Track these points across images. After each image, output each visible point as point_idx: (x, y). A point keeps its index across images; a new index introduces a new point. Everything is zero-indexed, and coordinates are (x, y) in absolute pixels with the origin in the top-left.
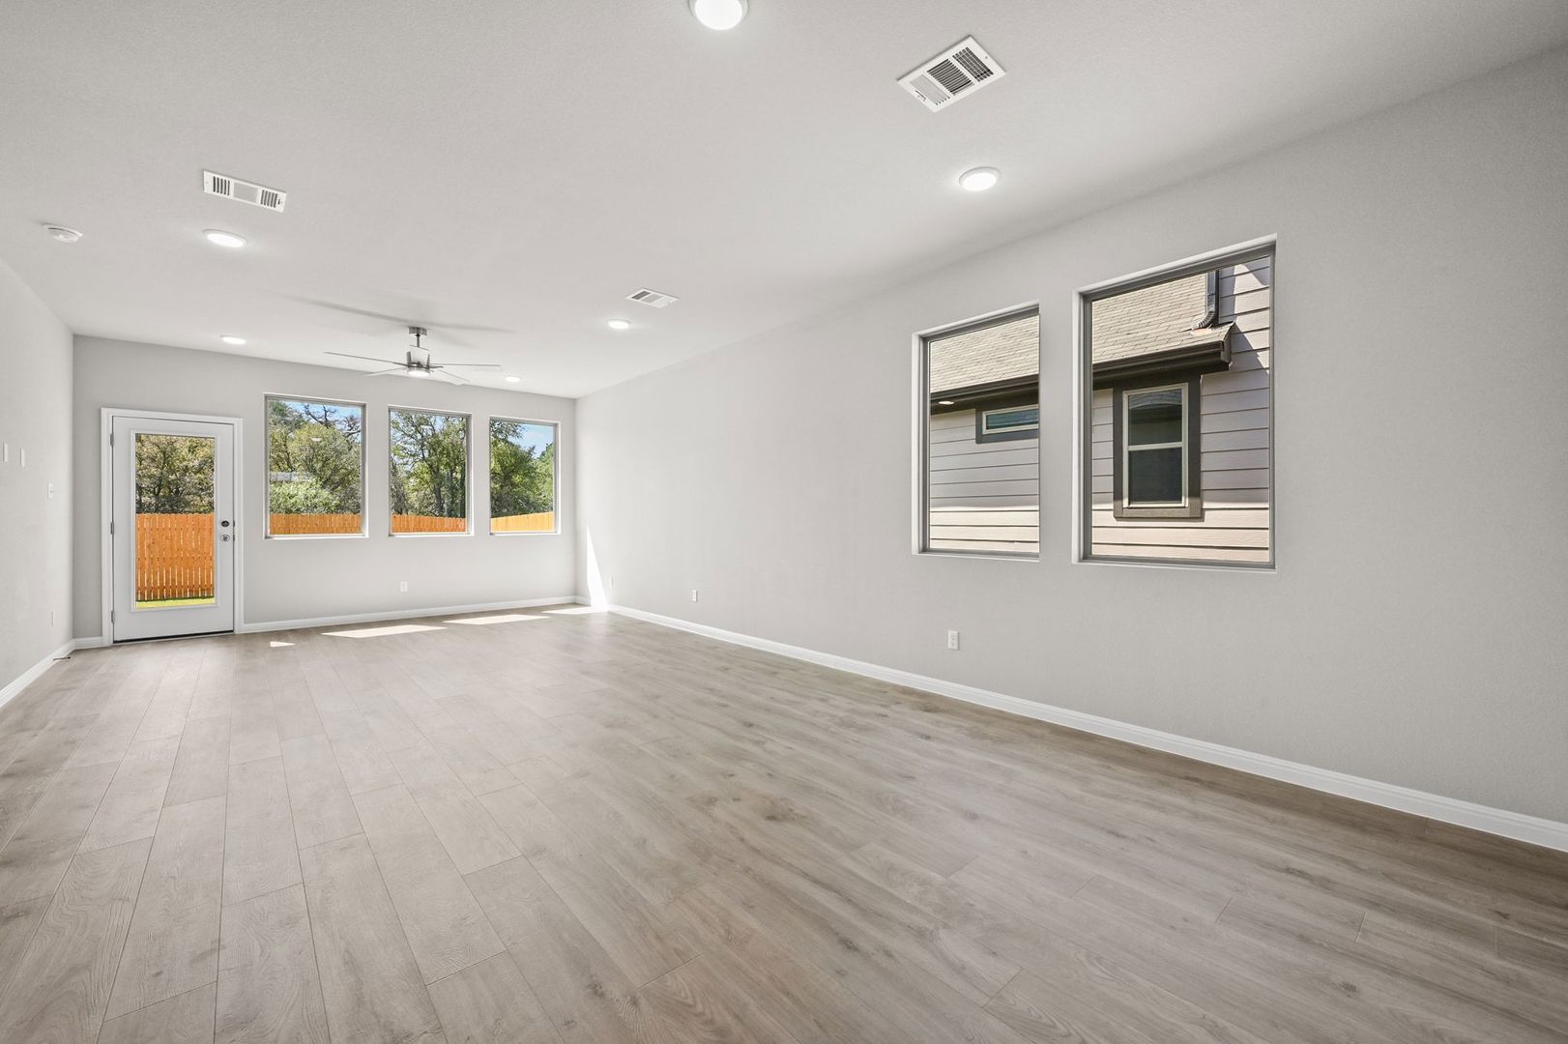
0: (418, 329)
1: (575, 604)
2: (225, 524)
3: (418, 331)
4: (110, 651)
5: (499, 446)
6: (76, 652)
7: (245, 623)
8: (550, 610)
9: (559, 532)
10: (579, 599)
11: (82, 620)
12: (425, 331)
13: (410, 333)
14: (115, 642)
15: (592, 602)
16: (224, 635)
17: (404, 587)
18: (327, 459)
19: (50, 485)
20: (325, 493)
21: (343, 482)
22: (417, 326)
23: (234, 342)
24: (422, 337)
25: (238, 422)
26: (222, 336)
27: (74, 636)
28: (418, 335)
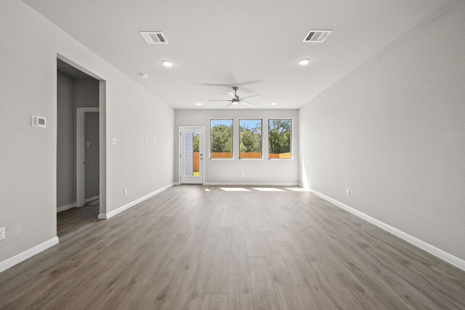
0: (235, 88)
1: (298, 186)
2: (201, 155)
3: (235, 89)
4: (180, 186)
5: (288, 132)
6: (175, 185)
7: (205, 182)
8: (288, 188)
9: (293, 159)
10: (300, 184)
11: (176, 178)
12: (237, 88)
13: (233, 89)
14: (181, 184)
15: (304, 186)
16: (200, 185)
17: (243, 175)
18: (247, 139)
19: (165, 146)
20: (245, 147)
21: (250, 144)
22: (235, 87)
23: (199, 104)
24: (237, 90)
25: (204, 127)
26: (197, 103)
27: (175, 181)
28: (235, 90)
